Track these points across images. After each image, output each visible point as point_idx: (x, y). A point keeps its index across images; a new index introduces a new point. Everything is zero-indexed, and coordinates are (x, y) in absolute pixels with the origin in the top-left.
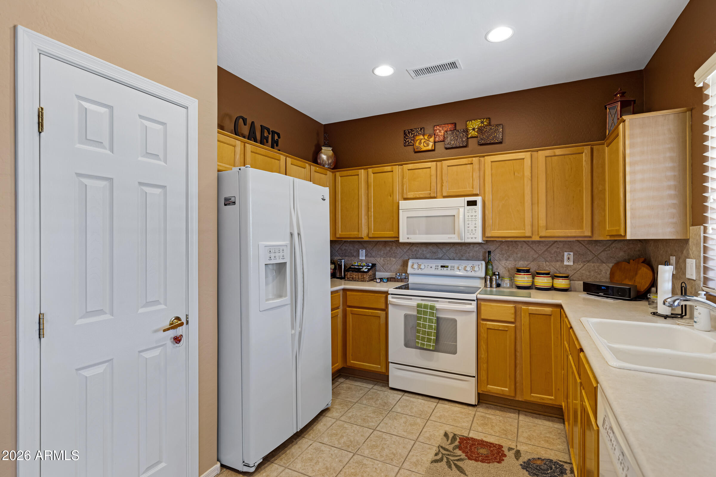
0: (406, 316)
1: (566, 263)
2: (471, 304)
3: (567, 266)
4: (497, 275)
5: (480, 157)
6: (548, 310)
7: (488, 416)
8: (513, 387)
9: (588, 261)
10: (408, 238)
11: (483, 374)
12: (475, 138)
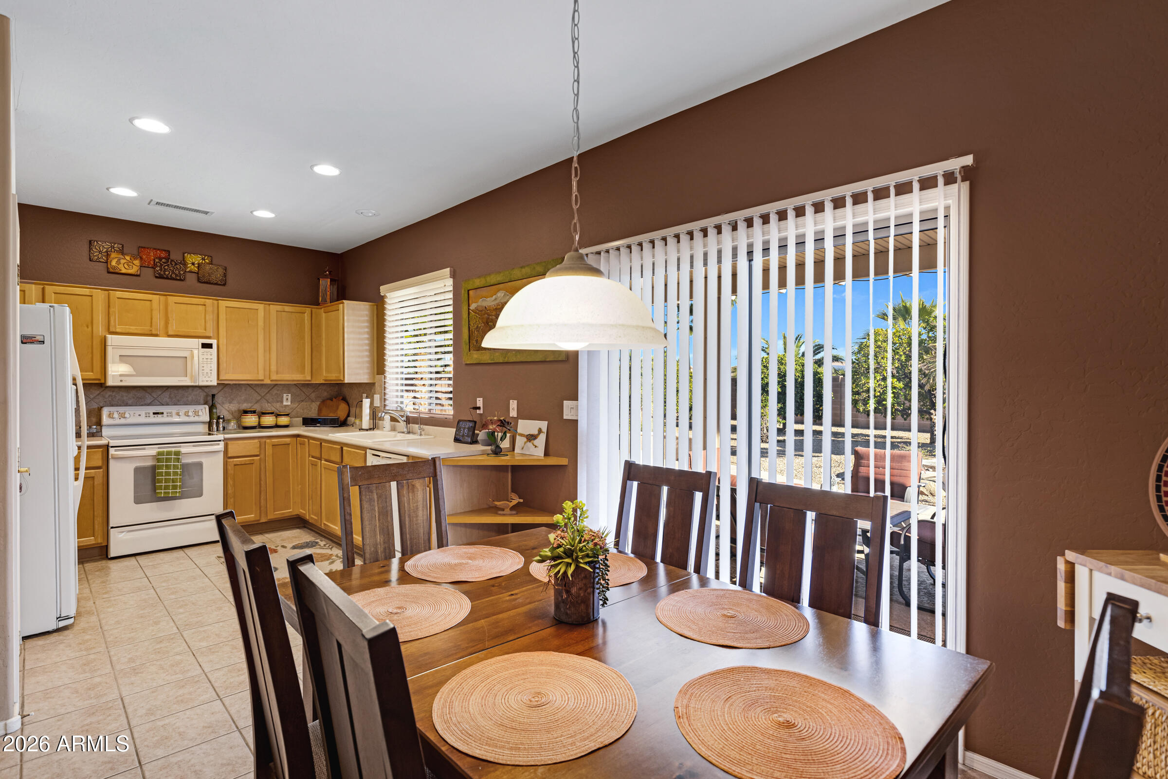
0: (137, 470)
1: (285, 403)
2: (218, 444)
3: (286, 406)
4: (222, 418)
5: (212, 299)
6: (288, 440)
9: (302, 401)
10: (121, 381)
12: (194, 274)
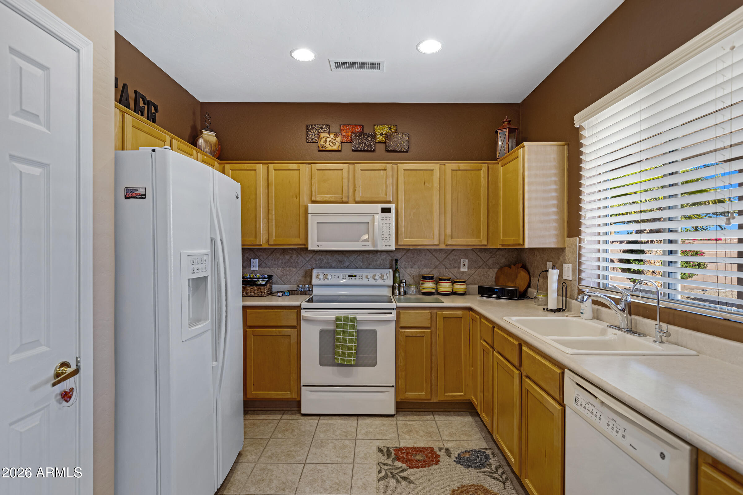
0: (322, 332)
1: (462, 269)
2: (391, 313)
3: (463, 272)
4: (404, 282)
5: (393, 164)
6: (459, 313)
7: (409, 423)
8: (429, 390)
9: (479, 267)
10: (318, 246)
11: (402, 381)
12: (383, 144)
